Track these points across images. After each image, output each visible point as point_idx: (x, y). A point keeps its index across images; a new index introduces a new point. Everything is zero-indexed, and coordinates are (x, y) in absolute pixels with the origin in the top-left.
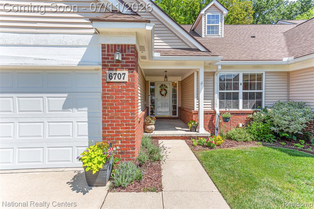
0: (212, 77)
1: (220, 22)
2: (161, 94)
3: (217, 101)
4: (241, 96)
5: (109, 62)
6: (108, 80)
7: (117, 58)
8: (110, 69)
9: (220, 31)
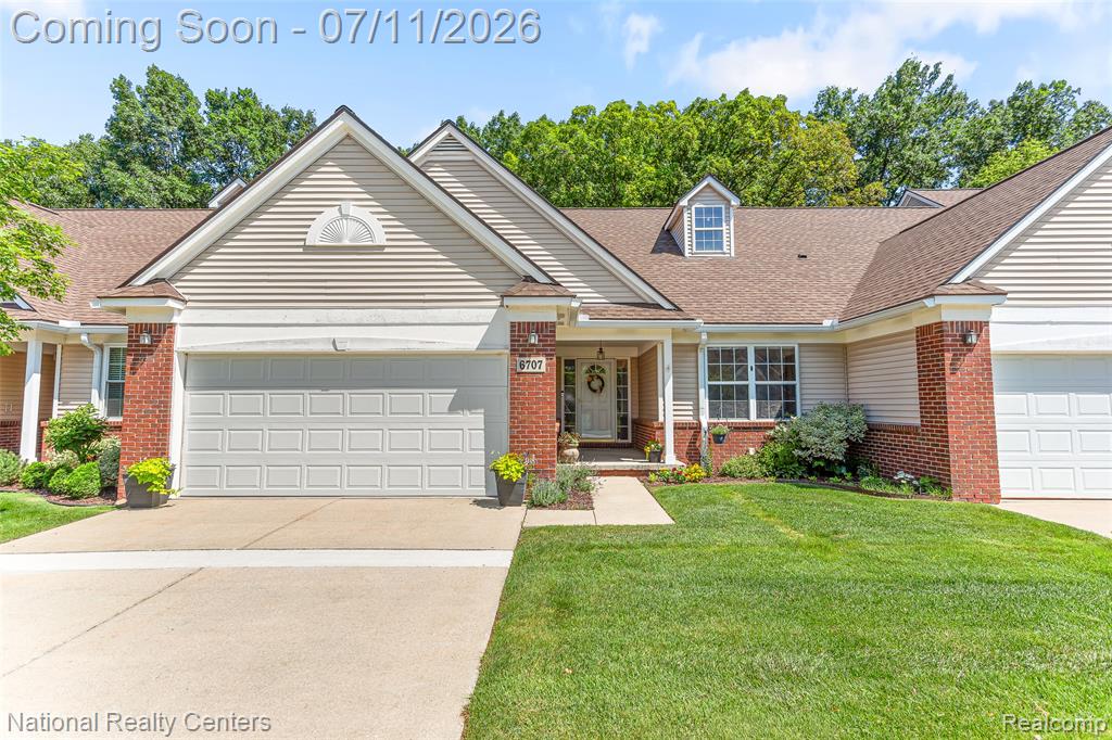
0: (694, 354)
1: (724, 224)
2: (590, 387)
3: (704, 402)
4: (752, 391)
5: (521, 345)
6: (519, 370)
7: (533, 341)
8: (521, 356)
9: (725, 243)
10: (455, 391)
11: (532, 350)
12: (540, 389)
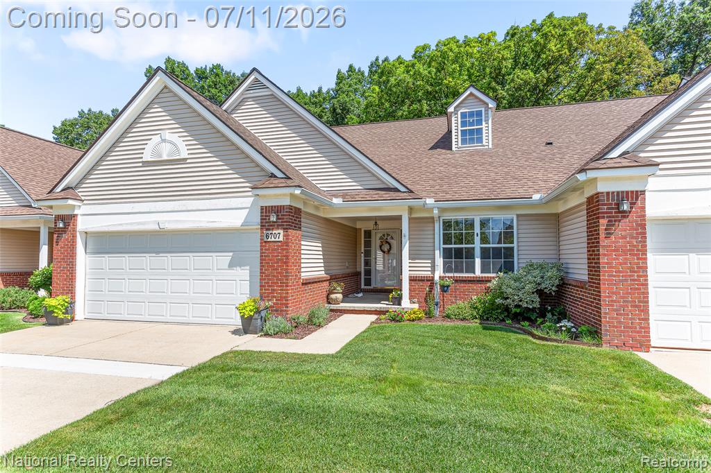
1: (484, 123)
3: (439, 261)
4: (478, 252)
5: (267, 222)
6: (265, 240)
7: (272, 219)
8: (267, 229)
9: (484, 138)
10: (231, 254)
11: (274, 226)
12: (279, 253)
